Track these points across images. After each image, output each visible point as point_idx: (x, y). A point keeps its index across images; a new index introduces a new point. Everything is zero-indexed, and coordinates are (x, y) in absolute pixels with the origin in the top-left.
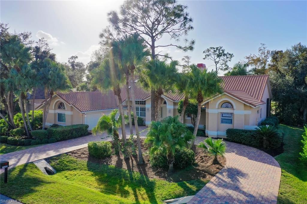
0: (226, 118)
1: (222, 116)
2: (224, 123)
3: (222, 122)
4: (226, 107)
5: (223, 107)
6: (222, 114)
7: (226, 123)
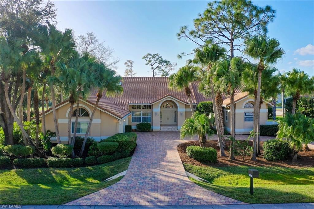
0: (249, 116)
1: (246, 115)
2: (247, 121)
3: (245, 120)
4: (248, 107)
5: (246, 107)
6: (245, 113)
7: (249, 121)
